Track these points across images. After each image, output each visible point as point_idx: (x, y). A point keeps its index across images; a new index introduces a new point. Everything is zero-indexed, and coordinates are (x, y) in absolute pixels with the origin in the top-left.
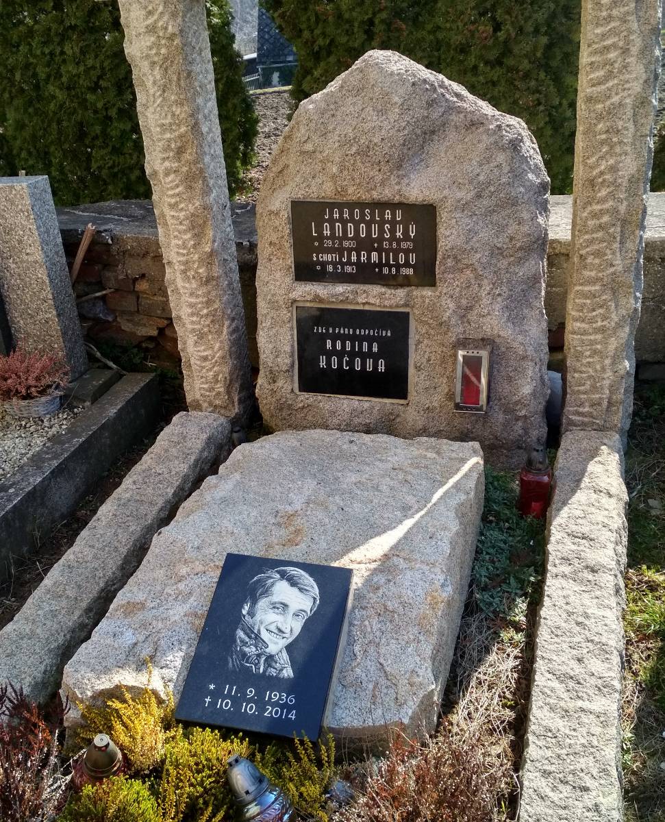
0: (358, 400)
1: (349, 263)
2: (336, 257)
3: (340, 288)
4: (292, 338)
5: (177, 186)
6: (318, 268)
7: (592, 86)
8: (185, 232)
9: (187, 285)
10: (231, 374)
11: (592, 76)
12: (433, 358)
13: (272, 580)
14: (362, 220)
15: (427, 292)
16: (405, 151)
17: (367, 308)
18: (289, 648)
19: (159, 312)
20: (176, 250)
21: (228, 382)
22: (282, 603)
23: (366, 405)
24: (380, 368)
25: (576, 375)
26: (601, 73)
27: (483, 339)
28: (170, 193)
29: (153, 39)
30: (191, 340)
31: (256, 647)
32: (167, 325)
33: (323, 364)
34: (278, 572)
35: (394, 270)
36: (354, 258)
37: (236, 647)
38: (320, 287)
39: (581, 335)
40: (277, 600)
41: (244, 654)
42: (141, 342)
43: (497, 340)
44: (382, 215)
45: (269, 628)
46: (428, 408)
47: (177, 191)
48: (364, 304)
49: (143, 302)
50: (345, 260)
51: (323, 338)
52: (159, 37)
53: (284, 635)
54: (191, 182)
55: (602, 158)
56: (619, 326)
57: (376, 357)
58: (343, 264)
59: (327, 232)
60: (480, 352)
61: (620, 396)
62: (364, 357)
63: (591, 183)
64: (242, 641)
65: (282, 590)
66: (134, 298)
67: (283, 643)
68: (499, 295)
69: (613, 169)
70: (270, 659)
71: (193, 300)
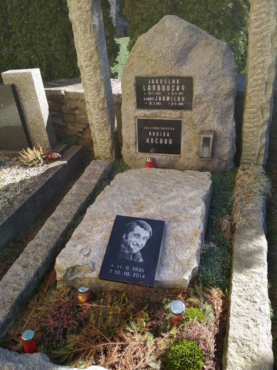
0: (161, 155)
1: (158, 101)
2: (153, 99)
3: (155, 111)
4: (136, 131)
5: (90, 72)
6: (146, 103)
7: (255, 28)
8: (93, 90)
9: (95, 111)
10: (112, 146)
11: (255, 24)
12: (191, 138)
13: (134, 225)
14: (163, 84)
15: (189, 112)
16: (181, 56)
17: (165, 119)
18: (141, 251)
19: (83, 122)
20: (90, 97)
21: (111, 149)
22: (138, 234)
23: (164, 157)
24: (170, 142)
25: (246, 144)
26: (258, 23)
27: (210, 131)
28: (88, 74)
29: (80, 12)
30: (96, 133)
31: (129, 251)
32: (87, 127)
33: (148, 141)
34: (136, 222)
35: (176, 104)
36: (160, 99)
37: (121, 250)
38: (147, 111)
39: (249, 128)
40: (136, 233)
41: (124, 253)
42: (76, 134)
43: (216, 131)
44: (171, 82)
45: (133, 243)
46: (189, 158)
47: (90, 73)
48: (164, 117)
49: (77, 118)
50: (156, 100)
51: (148, 131)
52: (82, 11)
53: (139, 246)
54: (96, 70)
55: (259, 57)
56: (263, 124)
57: (168, 138)
58: (156, 102)
59: (149, 89)
60: (210, 136)
61: (263, 152)
62: (164, 138)
63: (254, 67)
64: (123, 248)
65: (138, 229)
66: (74, 116)
67: (139, 249)
68: (217, 113)
69: (263, 62)
70: (134, 255)
71: (97, 117)
